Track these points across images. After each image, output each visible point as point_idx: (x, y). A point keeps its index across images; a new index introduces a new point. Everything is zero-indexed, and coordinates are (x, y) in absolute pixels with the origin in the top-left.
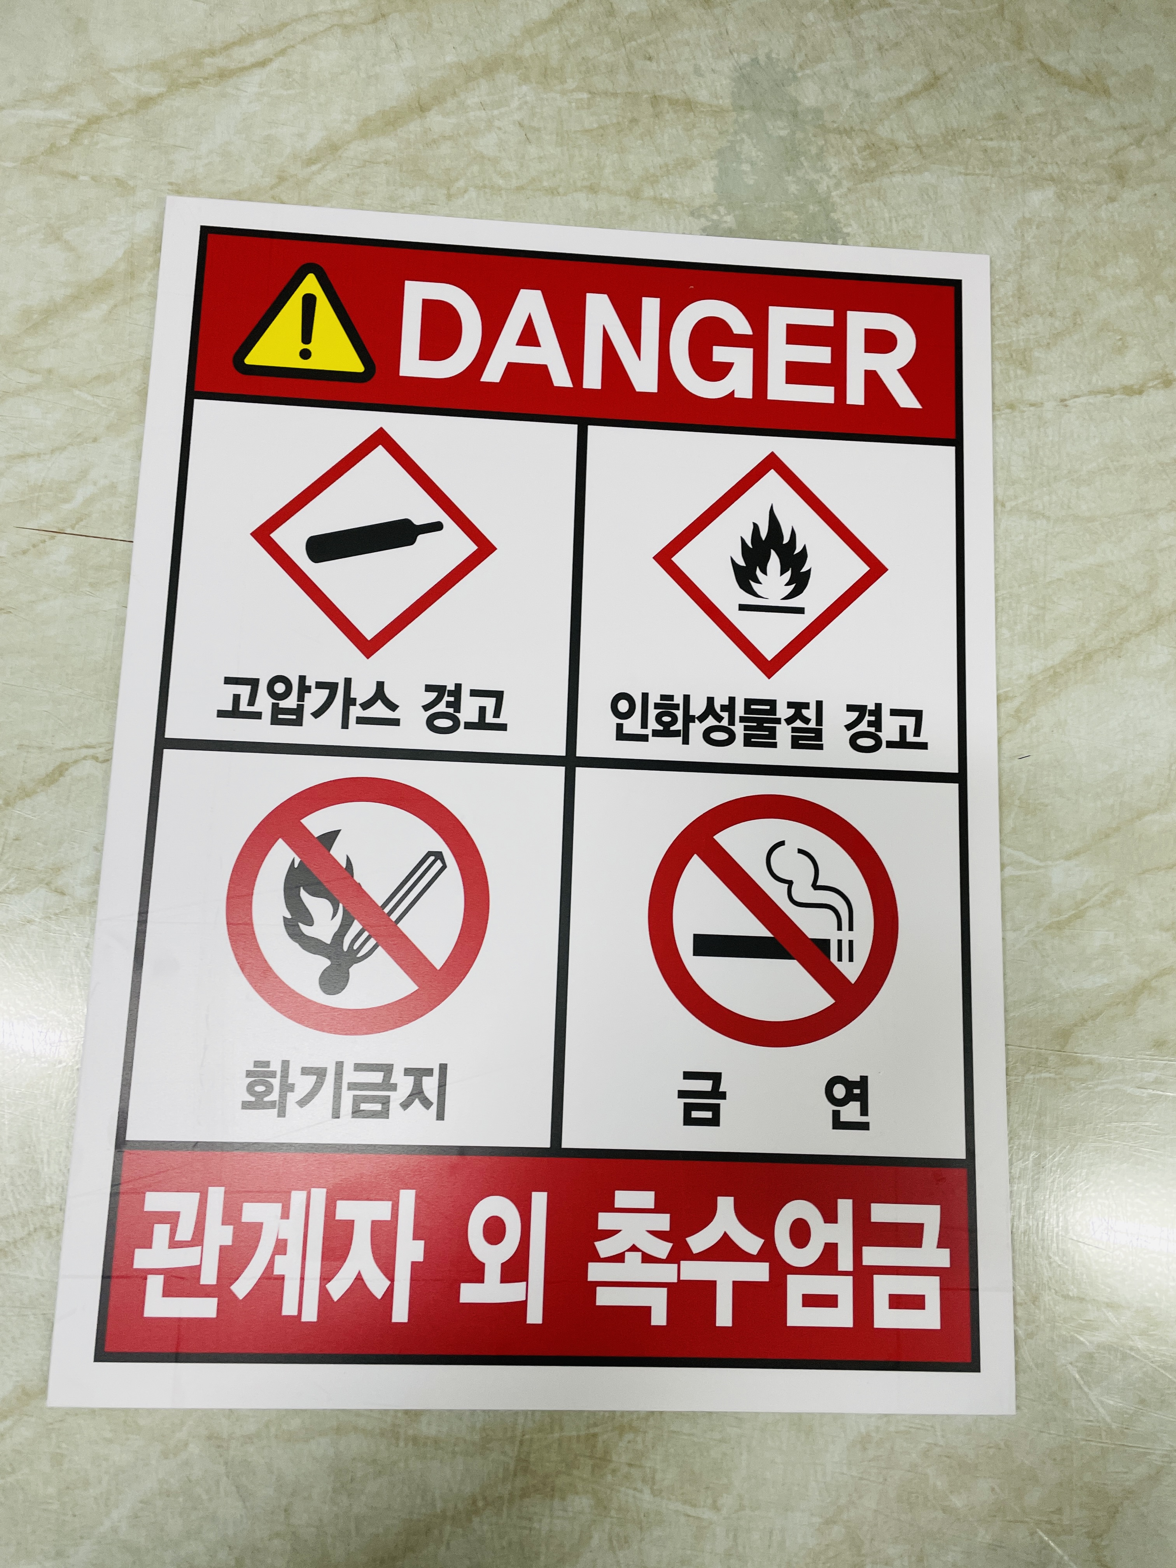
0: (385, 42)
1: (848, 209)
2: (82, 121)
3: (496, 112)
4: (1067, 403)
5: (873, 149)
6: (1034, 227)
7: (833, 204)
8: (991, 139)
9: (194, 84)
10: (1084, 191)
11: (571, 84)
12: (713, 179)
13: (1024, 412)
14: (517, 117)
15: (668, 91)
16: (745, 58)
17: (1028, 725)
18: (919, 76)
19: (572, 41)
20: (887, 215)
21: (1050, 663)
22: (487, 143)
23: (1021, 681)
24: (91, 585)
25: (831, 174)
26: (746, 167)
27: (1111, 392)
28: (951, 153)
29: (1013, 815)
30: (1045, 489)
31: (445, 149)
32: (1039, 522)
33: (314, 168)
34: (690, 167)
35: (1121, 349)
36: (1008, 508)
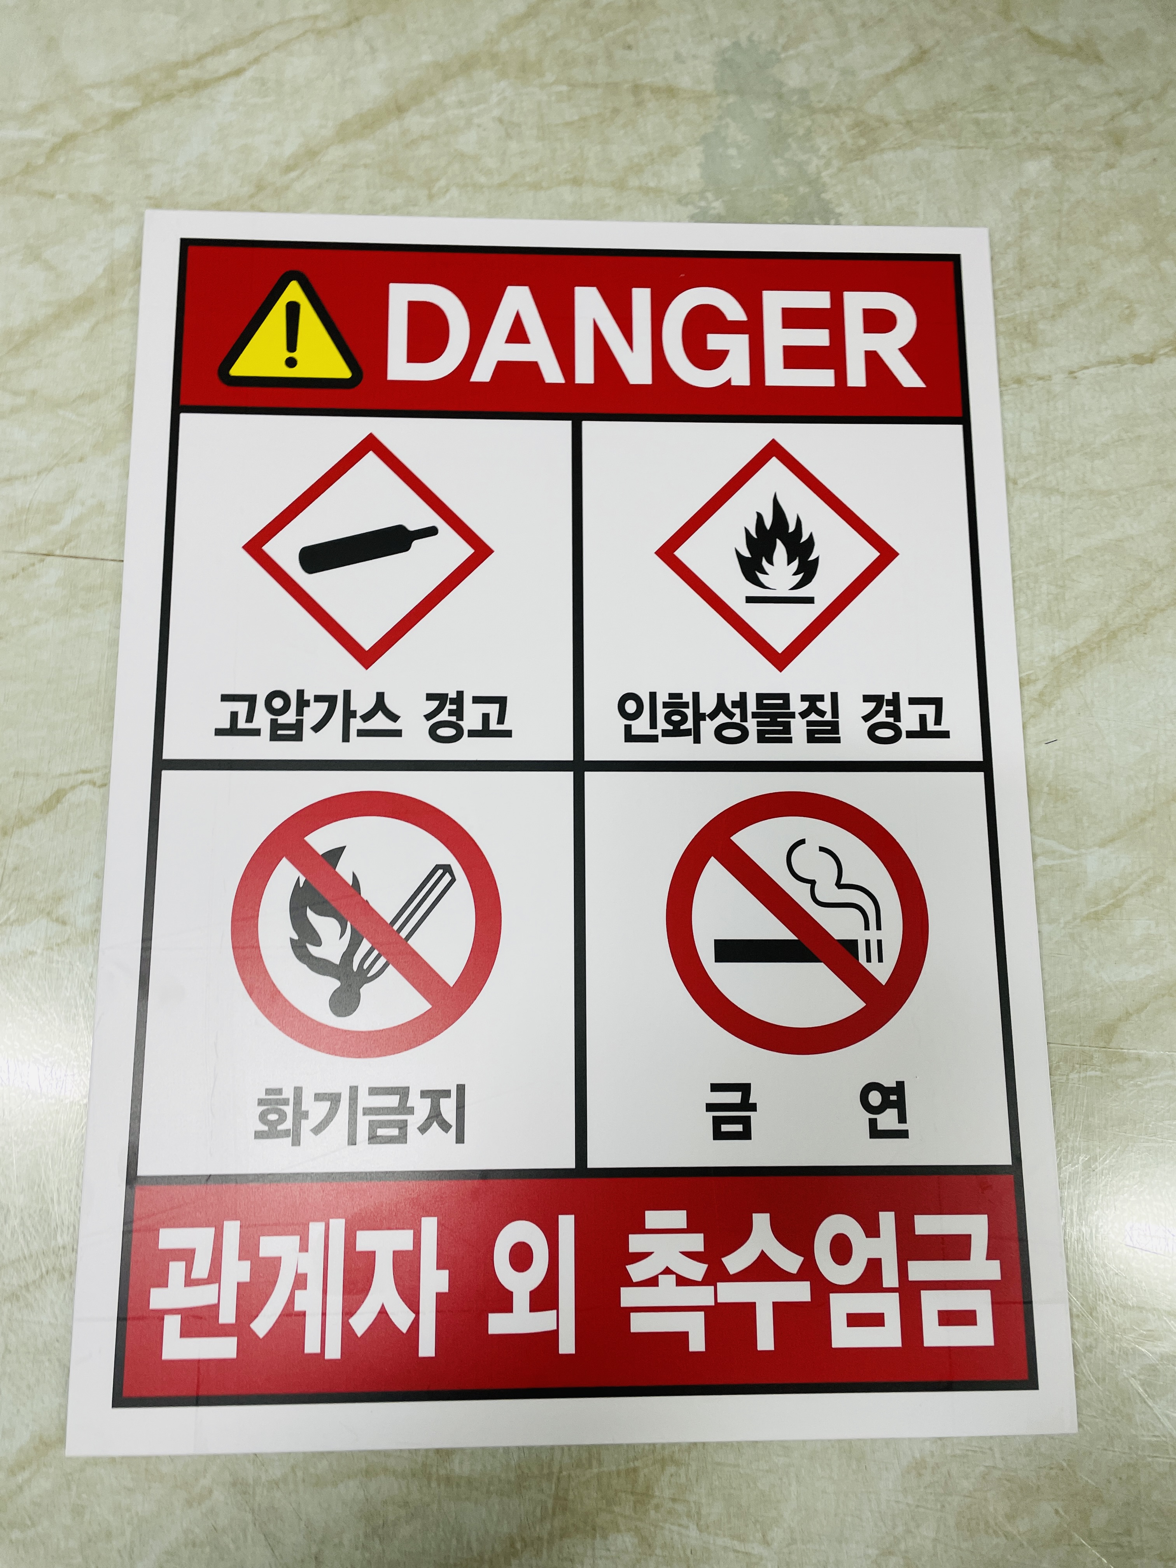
0: (359, 45)
1: (839, 188)
2: (57, 140)
3: (474, 110)
4: (1075, 374)
5: (862, 127)
6: (1032, 198)
7: (824, 185)
8: (983, 111)
9: (168, 97)
10: (1080, 159)
11: (549, 77)
12: (700, 165)
13: (1032, 386)
14: (496, 113)
15: (648, 80)
16: (726, 42)
17: (1053, 709)
18: (905, 51)
19: (549, 34)
20: (879, 193)
21: (1072, 644)
22: (467, 141)
23: (1043, 664)
24: (83, 607)
25: (820, 154)
26: (732, 152)
27: (1120, 361)
28: (942, 127)
29: (1042, 803)
30: (1058, 464)
31: (424, 149)
32: (1053, 499)
33: (293, 175)
34: (675, 155)
35: (1130, 317)
36: (1020, 486)
